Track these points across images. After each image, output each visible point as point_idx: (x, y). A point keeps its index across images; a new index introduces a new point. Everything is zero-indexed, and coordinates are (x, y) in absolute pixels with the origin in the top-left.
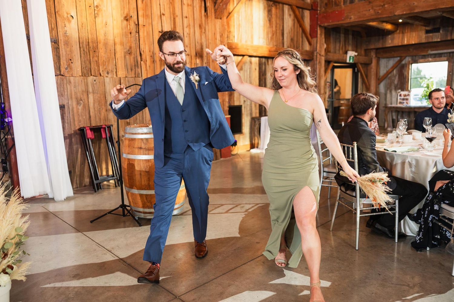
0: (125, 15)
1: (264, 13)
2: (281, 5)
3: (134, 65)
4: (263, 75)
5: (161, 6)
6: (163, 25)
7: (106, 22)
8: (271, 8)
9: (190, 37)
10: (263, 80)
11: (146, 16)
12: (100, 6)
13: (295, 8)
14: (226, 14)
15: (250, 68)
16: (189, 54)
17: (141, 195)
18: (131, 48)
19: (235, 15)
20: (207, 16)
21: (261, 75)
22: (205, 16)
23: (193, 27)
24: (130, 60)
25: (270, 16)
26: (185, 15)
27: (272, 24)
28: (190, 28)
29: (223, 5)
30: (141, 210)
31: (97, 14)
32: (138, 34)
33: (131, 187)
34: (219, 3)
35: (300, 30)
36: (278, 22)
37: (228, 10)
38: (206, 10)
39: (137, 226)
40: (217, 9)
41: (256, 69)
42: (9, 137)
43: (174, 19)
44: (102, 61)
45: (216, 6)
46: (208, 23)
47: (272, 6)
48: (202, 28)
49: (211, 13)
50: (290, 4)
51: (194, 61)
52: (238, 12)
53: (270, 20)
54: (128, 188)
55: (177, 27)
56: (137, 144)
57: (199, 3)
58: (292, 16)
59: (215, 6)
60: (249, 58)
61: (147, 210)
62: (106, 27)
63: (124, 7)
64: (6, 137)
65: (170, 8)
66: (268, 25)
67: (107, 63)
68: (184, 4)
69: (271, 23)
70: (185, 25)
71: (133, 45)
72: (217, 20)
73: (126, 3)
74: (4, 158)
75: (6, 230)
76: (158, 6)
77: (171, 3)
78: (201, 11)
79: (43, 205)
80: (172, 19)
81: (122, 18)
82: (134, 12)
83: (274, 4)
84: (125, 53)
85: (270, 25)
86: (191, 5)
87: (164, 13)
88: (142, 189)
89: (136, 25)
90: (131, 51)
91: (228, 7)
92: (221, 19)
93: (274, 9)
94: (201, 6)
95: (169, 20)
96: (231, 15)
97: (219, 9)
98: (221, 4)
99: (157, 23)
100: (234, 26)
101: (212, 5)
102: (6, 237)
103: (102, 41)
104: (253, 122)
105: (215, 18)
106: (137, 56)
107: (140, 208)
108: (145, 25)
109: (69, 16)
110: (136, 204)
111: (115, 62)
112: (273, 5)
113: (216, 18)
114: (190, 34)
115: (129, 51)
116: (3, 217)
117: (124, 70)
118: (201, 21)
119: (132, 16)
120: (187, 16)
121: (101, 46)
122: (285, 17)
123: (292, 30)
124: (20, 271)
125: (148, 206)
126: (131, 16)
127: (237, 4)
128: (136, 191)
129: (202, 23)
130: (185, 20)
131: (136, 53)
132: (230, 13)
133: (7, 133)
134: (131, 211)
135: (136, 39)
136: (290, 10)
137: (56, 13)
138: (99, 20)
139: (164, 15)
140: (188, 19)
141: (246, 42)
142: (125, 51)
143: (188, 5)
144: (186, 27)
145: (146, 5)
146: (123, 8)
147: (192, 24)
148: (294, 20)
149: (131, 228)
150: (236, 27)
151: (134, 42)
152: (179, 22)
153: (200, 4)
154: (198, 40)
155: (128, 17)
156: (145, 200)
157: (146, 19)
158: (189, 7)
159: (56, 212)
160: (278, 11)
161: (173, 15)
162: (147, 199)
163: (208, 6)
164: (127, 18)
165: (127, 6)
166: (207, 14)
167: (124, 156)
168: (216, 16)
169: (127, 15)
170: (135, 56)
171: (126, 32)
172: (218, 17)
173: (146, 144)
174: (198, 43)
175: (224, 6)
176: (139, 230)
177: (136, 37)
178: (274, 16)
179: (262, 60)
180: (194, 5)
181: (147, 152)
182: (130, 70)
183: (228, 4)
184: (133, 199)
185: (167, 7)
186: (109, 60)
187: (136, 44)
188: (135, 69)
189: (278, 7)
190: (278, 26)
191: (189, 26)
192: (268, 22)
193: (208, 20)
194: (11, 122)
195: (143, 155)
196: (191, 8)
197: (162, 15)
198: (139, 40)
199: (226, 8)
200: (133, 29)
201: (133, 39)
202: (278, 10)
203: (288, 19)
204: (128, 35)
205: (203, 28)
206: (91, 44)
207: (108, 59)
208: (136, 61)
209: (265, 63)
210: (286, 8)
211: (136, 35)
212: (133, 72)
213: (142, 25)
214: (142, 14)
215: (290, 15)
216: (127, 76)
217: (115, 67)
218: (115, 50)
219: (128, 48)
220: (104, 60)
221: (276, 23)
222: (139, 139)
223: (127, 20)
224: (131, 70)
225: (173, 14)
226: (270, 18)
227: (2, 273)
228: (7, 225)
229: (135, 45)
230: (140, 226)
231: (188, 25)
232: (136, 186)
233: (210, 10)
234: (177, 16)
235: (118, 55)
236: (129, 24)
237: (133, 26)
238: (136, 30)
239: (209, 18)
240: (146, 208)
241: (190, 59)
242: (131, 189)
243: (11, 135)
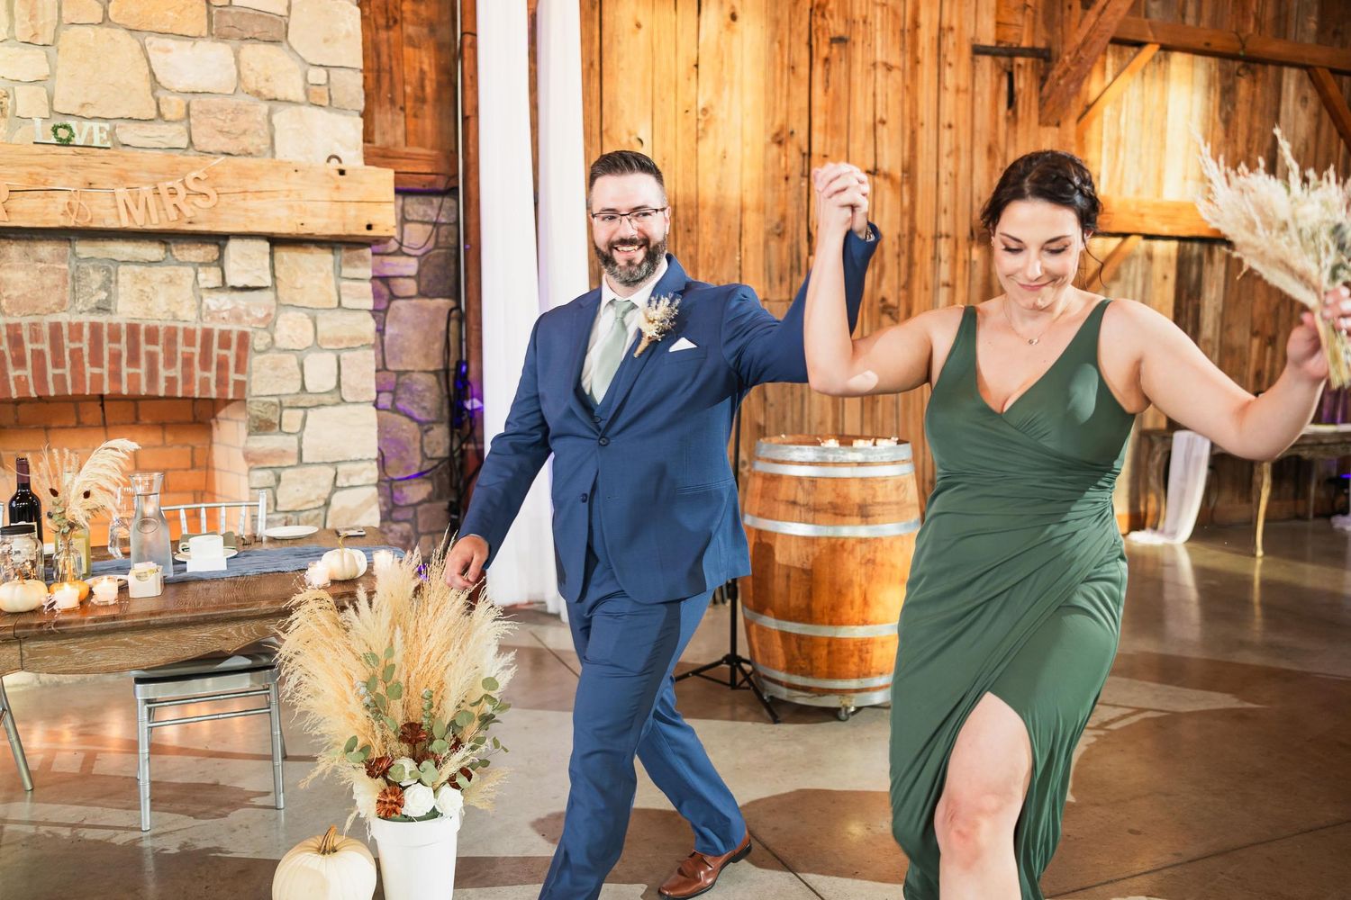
0: (774, 131)
1: (1209, 98)
2: (1271, 69)
3: (788, 266)
4: (1189, 297)
5: (879, 98)
6: (879, 151)
7: (725, 152)
8: (1235, 83)
9: (956, 183)
10: (1190, 313)
11: (833, 129)
12: (712, 106)
13: (1324, 74)
14: (1076, 111)
15: (1147, 276)
16: (951, 233)
17: (785, 636)
18: (783, 218)
19: (1106, 111)
20: (1013, 119)
21: (1184, 296)
22: (1008, 119)
23: (969, 154)
24: (780, 251)
25: (1229, 108)
26: (945, 120)
27: (1235, 132)
28: (958, 159)
29: (1067, 85)
30: (782, 676)
31: (703, 130)
32: (806, 179)
33: (760, 607)
34: (1056, 77)
35: (1339, 147)
36: (1257, 124)
37: (1083, 96)
38: (1011, 102)
39: (768, 722)
40: (1049, 97)
41: (1165, 277)
42: (471, 446)
43: (913, 133)
44: (706, 255)
45: (1046, 89)
46: (1015, 140)
47: (1238, 75)
48: (995, 158)
49: (1026, 108)
50: (1308, 62)
51: (964, 254)
52: (1118, 101)
53: (1227, 121)
54: (750, 609)
55: (919, 155)
56: (785, 492)
57: (992, 81)
58: (1313, 104)
59: (1041, 88)
60: (1143, 244)
61: (798, 680)
62: (723, 164)
63: (775, 108)
64: (464, 446)
65: (902, 102)
66: (1220, 134)
67: (717, 262)
68: (946, 88)
69: (1232, 128)
70: (945, 148)
71: (792, 212)
72: (1046, 129)
73: (781, 95)
74: (454, 499)
75: (464, 679)
76: (870, 99)
77: (907, 88)
78: (995, 105)
79: (534, 628)
80: (908, 132)
81: (769, 139)
82: (799, 121)
83: (1248, 68)
84: (768, 233)
85: (1227, 135)
86: (966, 91)
87: (884, 117)
88: (790, 620)
89: (804, 154)
90: (785, 228)
91: (1084, 87)
92: (1058, 125)
93: (1243, 87)
94: (996, 92)
95: (897, 137)
96: (1091, 112)
97: (1053, 97)
98: (1062, 82)
99: (864, 148)
100: (1101, 142)
101: (1034, 85)
102: (462, 698)
103: (711, 202)
104: (1145, 446)
105: (1040, 123)
106: (798, 243)
107: (778, 670)
108: (827, 153)
109: (633, 139)
110: (768, 658)
111: (738, 258)
112: (1241, 72)
113: (1043, 123)
114: (956, 176)
115: (778, 227)
116: (461, 647)
117: (761, 279)
118: (995, 134)
119: (796, 131)
120: (953, 122)
121: (705, 215)
122: (1283, 108)
123: (1307, 149)
124: (486, 786)
125: (801, 668)
126: (792, 133)
127: (1115, 77)
128: (770, 622)
129: (997, 142)
130: (946, 135)
131: (798, 235)
132: (1089, 107)
133: (468, 436)
134: (752, 677)
135: (800, 194)
136: (1307, 82)
137: (604, 134)
138: (706, 148)
139: (883, 122)
140: (953, 130)
141: (1138, 191)
142: (768, 227)
143: (958, 91)
144: (948, 156)
145: (837, 98)
146: (771, 110)
147: (964, 144)
148: (1318, 115)
149: (749, 724)
150: (1105, 147)
151: (794, 203)
152: (928, 142)
153: (995, 86)
154: (980, 191)
155: (784, 136)
156: (796, 652)
157: (832, 137)
158: (962, 96)
159: (562, 651)
160: (1258, 90)
161: (911, 123)
162: (799, 648)
163: (1020, 90)
164: (779, 140)
165: (784, 105)
166: (1015, 113)
167: (748, 520)
168: (1043, 118)
169: (782, 128)
170: (794, 241)
171: (774, 176)
172: (1050, 121)
173: (809, 494)
174: (979, 199)
175: (1072, 86)
176: (772, 733)
177: (801, 187)
178: (1242, 107)
179: (1192, 248)
180: (977, 89)
181: (810, 516)
182: (776, 281)
183: (1085, 82)
184: (762, 643)
185: (893, 100)
186: (724, 254)
187: (798, 208)
188: (791, 276)
189: (1260, 75)
190: (1256, 136)
191: (955, 151)
192: (1220, 127)
193: (1016, 132)
194: (481, 410)
195: (800, 522)
196: (965, 98)
197: (878, 123)
198: (809, 195)
199: (1077, 92)
200: (793, 168)
201: (792, 194)
202: (1259, 85)
203: (1296, 113)
204: (779, 185)
205: (998, 154)
206: (681, 212)
207: (721, 252)
208: (795, 256)
209: (1200, 257)
210: (1291, 79)
211: (800, 182)
212: (786, 284)
213: (819, 155)
214: (823, 125)
215: (1305, 100)
216: (768, 297)
217: (738, 272)
218: (741, 226)
219: (776, 219)
220: (709, 254)
221: (1251, 130)
222: (791, 478)
223: (780, 143)
224: (781, 279)
225: (911, 119)
226: (1228, 113)
227: (448, 784)
228: (467, 667)
229: (795, 211)
230: (776, 720)
231: (954, 146)
232: (772, 609)
233: (1024, 102)
234: (922, 124)
235: (749, 240)
236: (786, 155)
237: (794, 159)
238: (801, 170)
239: (1020, 124)
240: (796, 674)
241: (953, 248)
242: (759, 615)
243: (476, 443)
